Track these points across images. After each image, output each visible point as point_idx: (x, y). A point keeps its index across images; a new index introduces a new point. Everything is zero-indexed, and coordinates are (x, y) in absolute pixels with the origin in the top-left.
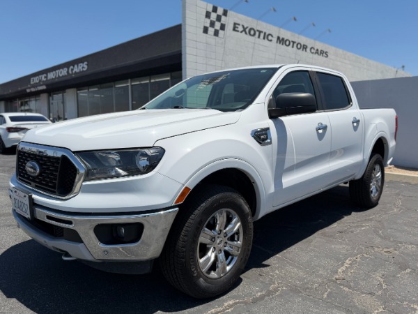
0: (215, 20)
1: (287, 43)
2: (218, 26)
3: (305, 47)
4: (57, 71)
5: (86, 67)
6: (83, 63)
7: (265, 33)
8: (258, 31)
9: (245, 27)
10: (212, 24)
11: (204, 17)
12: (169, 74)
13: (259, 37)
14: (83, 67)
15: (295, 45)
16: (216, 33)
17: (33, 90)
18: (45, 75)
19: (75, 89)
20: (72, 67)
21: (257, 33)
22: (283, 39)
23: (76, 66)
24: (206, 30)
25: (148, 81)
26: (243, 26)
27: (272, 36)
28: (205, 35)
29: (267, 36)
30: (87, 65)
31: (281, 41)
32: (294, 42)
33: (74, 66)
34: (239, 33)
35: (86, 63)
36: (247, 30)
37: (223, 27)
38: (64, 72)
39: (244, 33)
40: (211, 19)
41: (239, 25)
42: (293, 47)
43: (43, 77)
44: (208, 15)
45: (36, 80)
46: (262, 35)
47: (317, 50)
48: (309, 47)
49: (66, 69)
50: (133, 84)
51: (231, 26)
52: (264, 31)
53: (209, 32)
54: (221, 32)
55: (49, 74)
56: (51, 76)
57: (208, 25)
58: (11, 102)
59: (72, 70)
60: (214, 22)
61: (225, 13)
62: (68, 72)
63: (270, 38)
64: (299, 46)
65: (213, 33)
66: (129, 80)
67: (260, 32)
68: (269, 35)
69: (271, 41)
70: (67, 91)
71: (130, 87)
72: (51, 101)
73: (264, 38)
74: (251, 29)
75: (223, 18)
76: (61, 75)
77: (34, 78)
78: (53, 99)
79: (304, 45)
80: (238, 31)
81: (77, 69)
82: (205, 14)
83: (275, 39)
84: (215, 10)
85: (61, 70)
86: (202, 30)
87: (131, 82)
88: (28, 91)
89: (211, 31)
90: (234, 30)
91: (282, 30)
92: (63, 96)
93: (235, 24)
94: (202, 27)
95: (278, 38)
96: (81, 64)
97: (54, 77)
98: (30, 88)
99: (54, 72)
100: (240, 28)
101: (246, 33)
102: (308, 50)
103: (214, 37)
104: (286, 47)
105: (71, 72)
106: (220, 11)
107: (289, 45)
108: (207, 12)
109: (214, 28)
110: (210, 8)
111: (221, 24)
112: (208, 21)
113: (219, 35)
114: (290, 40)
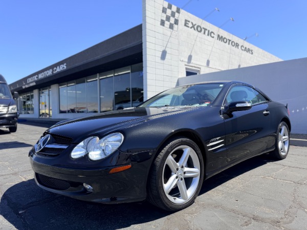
0: (170, 15)
1: (225, 40)
2: (172, 20)
3: (237, 45)
4: (45, 72)
5: (65, 67)
6: (63, 64)
7: (209, 31)
8: (203, 28)
9: (194, 24)
10: (168, 19)
11: (161, 11)
12: (130, 67)
13: (204, 33)
14: (63, 68)
15: (230, 42)
16: (171, 27)
17: (27, 86)
18: (37, 76)
19: (57, 85)
20: (55, 68)
21: (203, 30)
22: (222, 37)
23: (58, 67)
24: (163, 23)
25: (113, 75)
26: (192, 23)
27: (214, 34)
28: (162, 26)
29: (210, 34)
30: (66, 65)
31: (220, 38)
32: (230, 40)
34: (189, 29)
35: (65, 64)
36: (195, 27)
37: (176, 22)
38: (49, 73)
39: (193, 28)
40: (167, 14)
41: (189, 21)
42: (229, 44)
43: (35, 78)
44: (164, 11)
46: (207, 32)
47: (246, 48)
48: (240, 45)
49: (51, 70)
50: (101, 78)
51: (183, 22)
52: (208, 29)
53: (165, 25)
54: (175, 26)
55: (39, 75)
56: (41, 76)
57: (164, 19)
59: (56, 70)
60: (170, 17)
61: (178, 11)
62: (52, 72)
63: (212, 35)
64: (233, 44)
65: (168, 26)
66: (98, 74)
67: (205, 29)
68: (212, 32)
69: (213, 37)
70: (52, 86)
71: (98, 81)
72: (40, 95)
73: (208, 35)
74: (198, 26)
75: (177, 15)
76: (47, 75)
77: (30, 79)
78: (42, 94)
79: (237, 43)
80: (188, 27)
81: (59, 69)
82: (162, 10)
83: (216, 37)
84: (170, 7)
85: (48, 71)
86: (159, 23)
87: (100, 77)
88: (24, 87)
89: (167, 24)
90: (185, 25)
91: (221, 30)
92: (49, 91)
93: (186, 21)
94: (160, 20)
95: (219, 36)
96: (62, 65)
97: (43, 77)
98: (25, 85)
99: (43, 73)
100: (190, 25)
101: (195, 29)
102: (240, 47)
103: (170, 29)
104: (224, 43)
105: (54, 72)
106: (174, 8)
107: (226, 42)
108: (164, 8)
109: (170, 22)
110: (166, 5)
111: (175, 19)
112: (164, 16)
113: (174, 29)
114: (227, 38)
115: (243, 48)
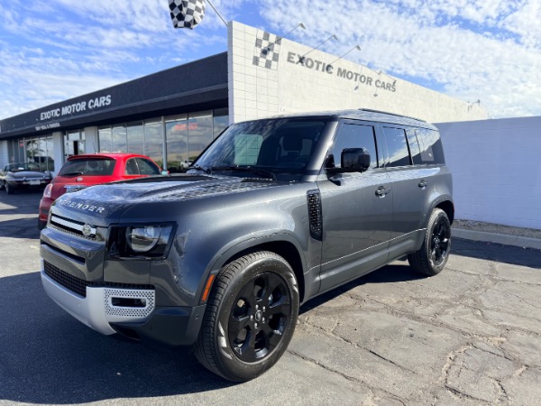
1: (350, 75)
2: (270, 55)
3: (369, 81)
4: (73, 105)
5: (109, 101)
6: (106, 96)
7: (324, 64)
8: (316, 61)
9: (302, 57)
11: (254, 45)
12: (212, 110)
13: (317, 68)
14: (105, 101)
15: (358, 77)
16: (268, 65)
17: (44, 128)
18: (58, 110)
19: (95, 128)
20: (91, 101)
21: (315, 64)
22: (345, 71)
23: (97, 100)
24: (256, 61)
25: (185, 119)
26: (299, 56)
27: (333, 68)
28: (255, 66)
29: (326, 68)
30: (111, 98)
31: (342, 73)
32: (357, 75)
33: (94, 100)
34: (294, 65)
35: (109, 96)
37: (276, 57)
38: (82, 106)
39: (300, 64)
40: (262, 47)
41: (294, 54)
42: (356, 80)
43: (55, 113)
44: (258, 43)
45: (47, 115)
46: (321, 66)
47: (383, 83)
48: (374, 80)
49: (84, 103)
50: (167, 121)
51: (286, 56)
52: (323, 62)
53: (260, 64)
54: (274, 63)
55: (63, 108)
56: (65, 111)
57: (258, 55)
58: (16, 141)
59: (92, 104)
61: (278, 41)
62: (87, 106)
63: (330, 69)
64: (363, 79)
65: (264, 65)
67: (319, 63)
69: (331, 73)
70: (86, 129)
72: (66, 142)
73: (323, 70)
74: (308, 60)
75: (276, 47)
76: (78, 110)
77: (45, 113)
78: (68, 139)
79: (368, 78)
80: (293, 62)
81: (98, 103)
82: (254, 42)
83: (335, 72)
84: (266, 37)
85: (79, 104)
86: (251, 61)
87: (165, 120)
88: (38, 129)
89: (262, 61)
90: (289, 60)
91: (343, 60)
92: (81, 134)
93: (290, 53)
94: (252, 58)
95: (339, 69)
96: (103, 97)
97: (69, 113)
98: (40, 126)
99: (70, 106)
100: (296, 59)
101: (303, 65)
102: (373, 83)
103: (266, 69)
104: (348, 80)
105: (90, 107)
106: (273, 38)
107: (351, 78)
108: (257, 40)
109: (266, 59)
110: (261, 34)
111: (274, 54)
112: (259, 50)
113: (272, 67)
114: (353, 72)
115: (378, 84)
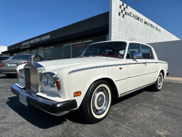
0: (123, 10)
2: (124, 12)
4: (35, 40)
5: (49, 37)
10: (122, 12)
11: (119, 7)
12: (92, 39)
16: (123, 16)
17: (24, 48)
18: (29, 42)
19: (43, 47)
22: (147, 22)
23: (44, 37)
26: (133, 14)
28: (119, 16)
30: (50, 36)
32: (150, 24)
33: (43, 37)
34: (132, 17)
35: (49, 35)
36: (134, 16)
37: (126, 14)
38: (38, 40)
40: (122, 9)
41: (132, 13)
44: (120, 7)
45: (24, 44)
48: (155, 27)
49: (39, 38)
52: (140, 18)
53: (121, 15)
55: (31, 41)
56: (32, 42)
59: (42, 39)
61: (127, 7)
62: (40, 40)
65: (122, 16)
66: (71, 42)
68: (142, 19)
69: (142, 22)
70: (39, 48)
71: (71, 46)
72: (31, 53)
75: (126, 9)
80: (131, 16)
83: (144, 22)
84: (123, 5)
85: (37, 39)
86: (118, 14)
87: (72, 43)
91: (146, 18)
92: (37, 50)
94: (118, 12)
96: (47, 36)
97: (33, 42)
98: (22, 47)
99: (33, 40)
100: (132, 15)
102: (155, 28)
103: (123, 18)
104: (147, 26)
105: (41, 40)
106: (125, 5)
107: (148, 25)
108: (120, 5)
109: (123, 14)
110: (121, 3)
111: (125, 12)
112: (120, 10)
113: (125, 17)
114: (149, 23)
